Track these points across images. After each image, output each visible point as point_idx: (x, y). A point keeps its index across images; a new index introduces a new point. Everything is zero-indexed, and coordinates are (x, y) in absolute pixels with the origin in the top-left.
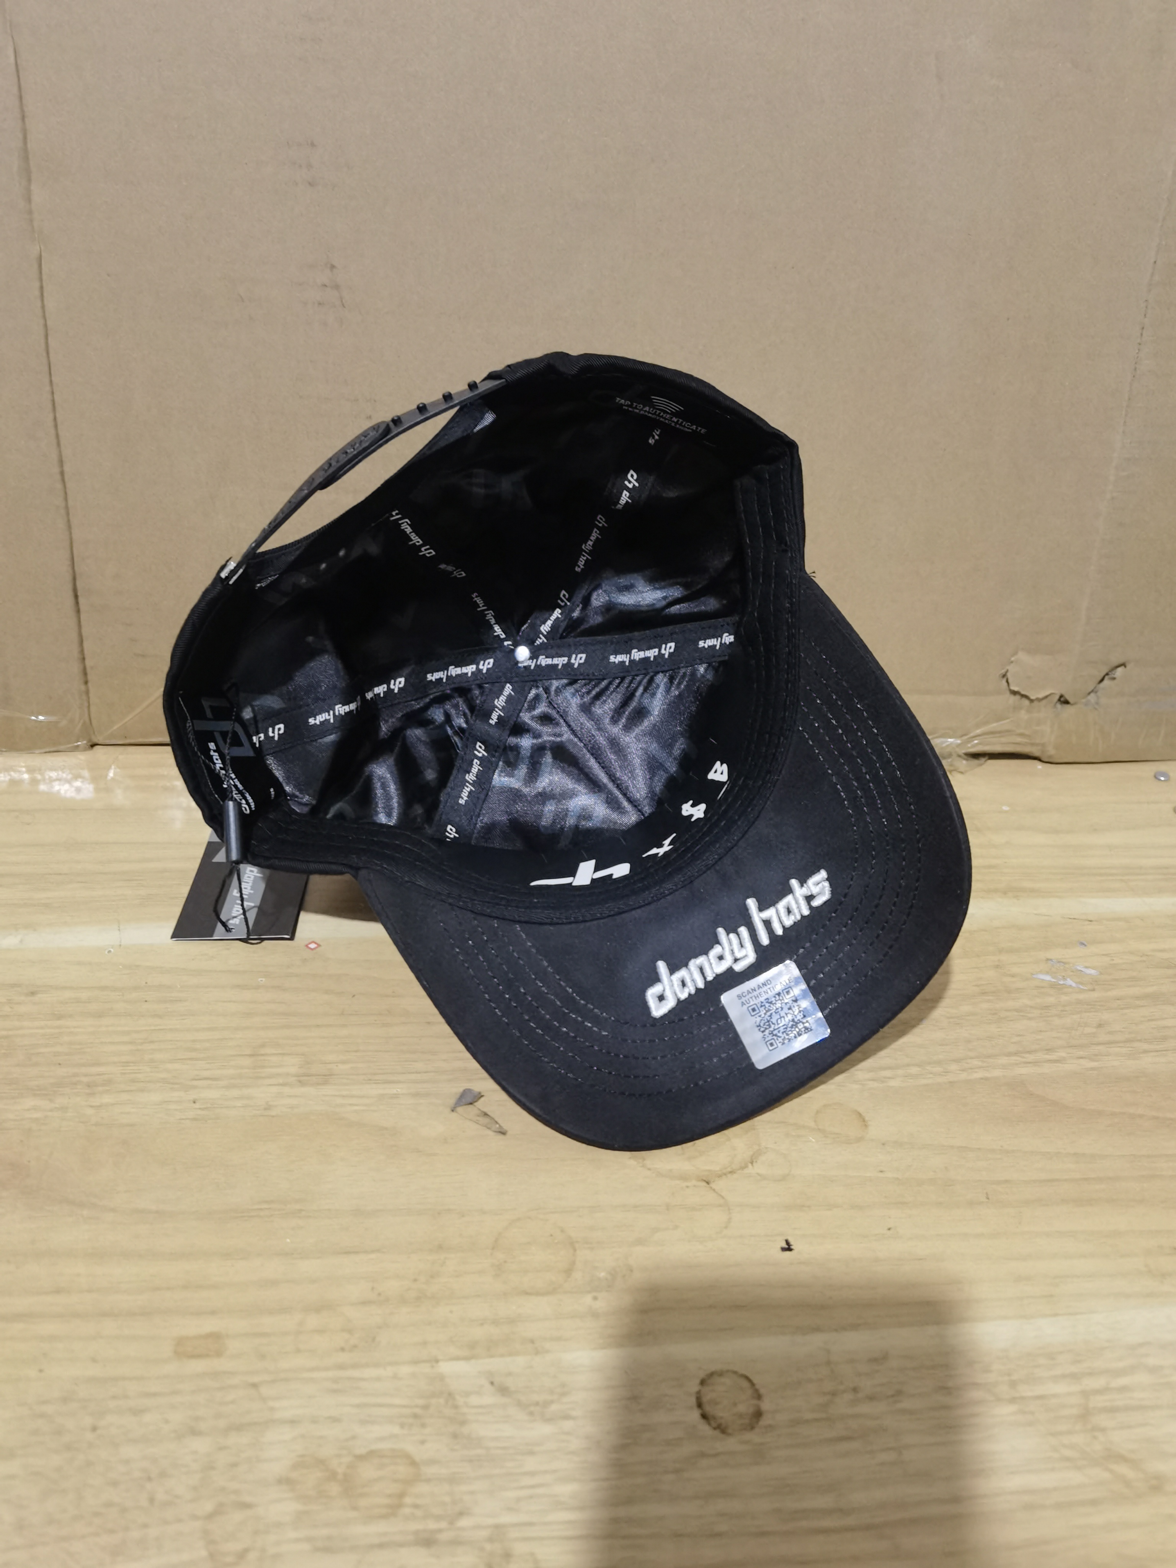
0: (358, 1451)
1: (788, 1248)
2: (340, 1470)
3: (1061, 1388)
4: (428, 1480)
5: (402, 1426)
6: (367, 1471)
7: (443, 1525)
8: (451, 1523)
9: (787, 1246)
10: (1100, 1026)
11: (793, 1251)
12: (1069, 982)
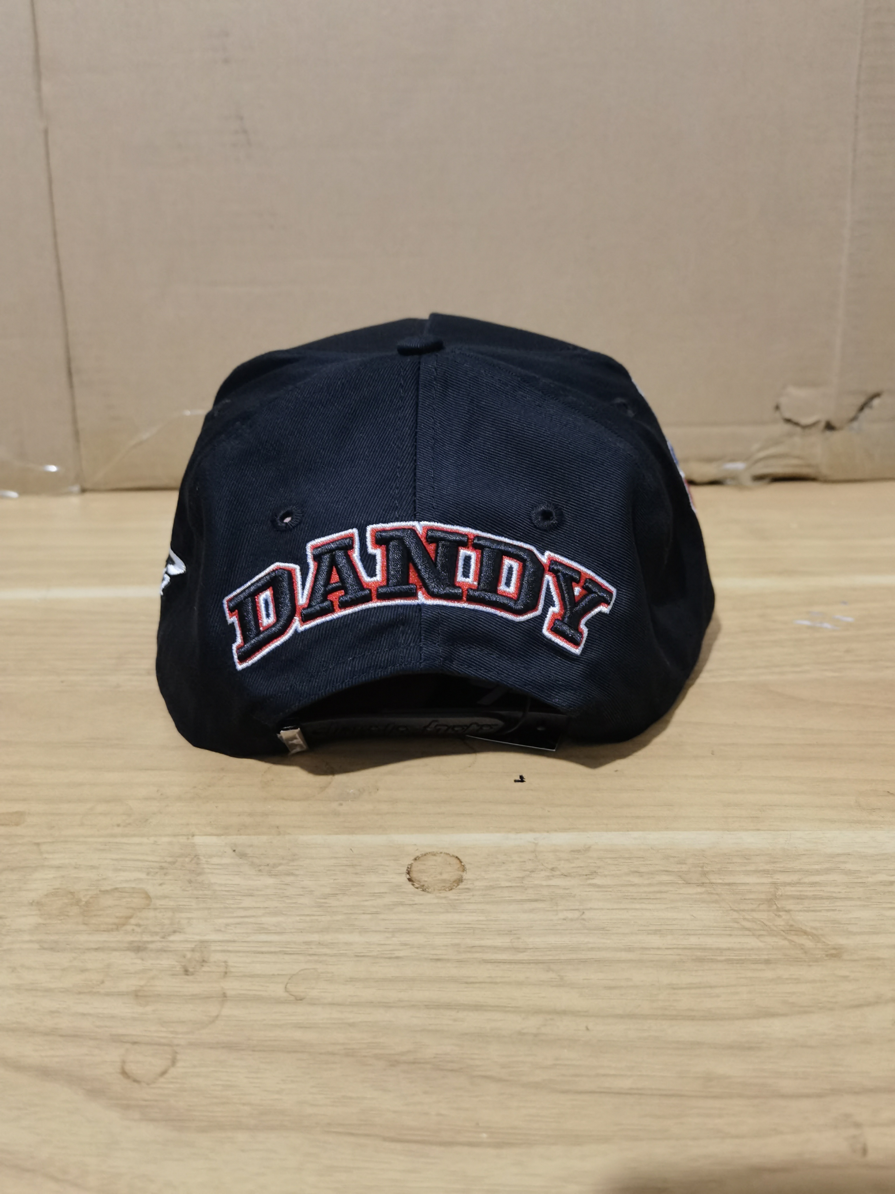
0: (103, 889)
1: (522, 779)
2: (84, 899)
3: (751, 879)
4: (155, 909)
5: (148, 874)
6: (107, 901)
7: (157, 938)
8: (163, 938)
9: (520, 779)
10: (847, 651)
11: (524, 782)
12: (827, 625)
